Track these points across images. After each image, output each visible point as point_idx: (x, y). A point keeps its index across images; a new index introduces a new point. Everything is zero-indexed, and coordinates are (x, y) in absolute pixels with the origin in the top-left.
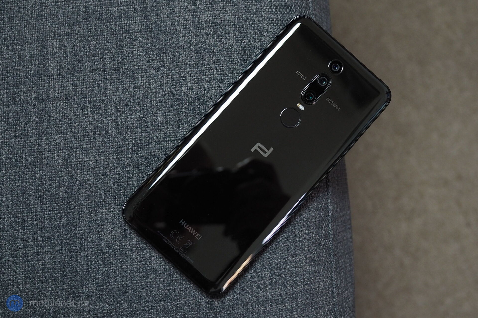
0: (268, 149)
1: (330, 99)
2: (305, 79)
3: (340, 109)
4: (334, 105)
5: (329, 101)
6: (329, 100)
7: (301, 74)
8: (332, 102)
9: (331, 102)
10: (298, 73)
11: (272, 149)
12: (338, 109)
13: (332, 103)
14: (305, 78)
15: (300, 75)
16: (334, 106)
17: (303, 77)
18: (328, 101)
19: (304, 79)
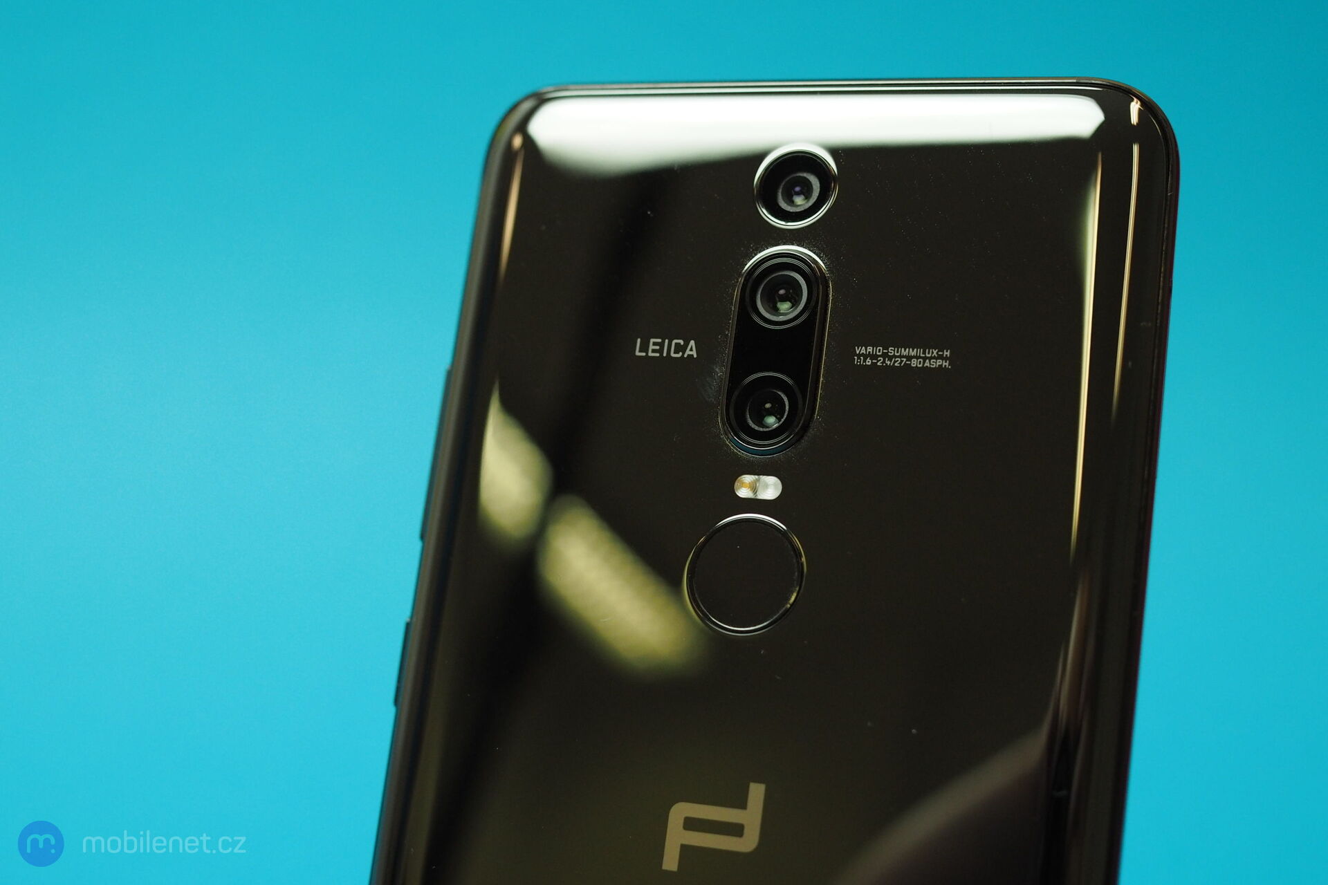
0: (741, 804)
1: (870, 349)
2: (692, 350)
3: (947, 353)
4: (909, 358)
5: (873, 357)
6: (865, 356)
7: (661, 345)
8: (891, 351)
9: (885, 355)
10: (644, 348)
11: (757, 792)
12: (939, 362)
13: (890, 358)
14: (692, 343)
15: (661, 351)
16: (914, 363)
17: (679, 348)
18: (869, 362)
19: (688, 352)
